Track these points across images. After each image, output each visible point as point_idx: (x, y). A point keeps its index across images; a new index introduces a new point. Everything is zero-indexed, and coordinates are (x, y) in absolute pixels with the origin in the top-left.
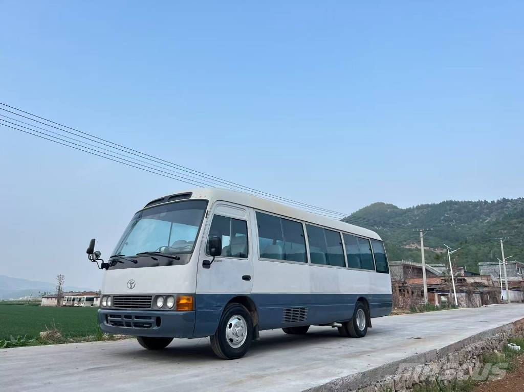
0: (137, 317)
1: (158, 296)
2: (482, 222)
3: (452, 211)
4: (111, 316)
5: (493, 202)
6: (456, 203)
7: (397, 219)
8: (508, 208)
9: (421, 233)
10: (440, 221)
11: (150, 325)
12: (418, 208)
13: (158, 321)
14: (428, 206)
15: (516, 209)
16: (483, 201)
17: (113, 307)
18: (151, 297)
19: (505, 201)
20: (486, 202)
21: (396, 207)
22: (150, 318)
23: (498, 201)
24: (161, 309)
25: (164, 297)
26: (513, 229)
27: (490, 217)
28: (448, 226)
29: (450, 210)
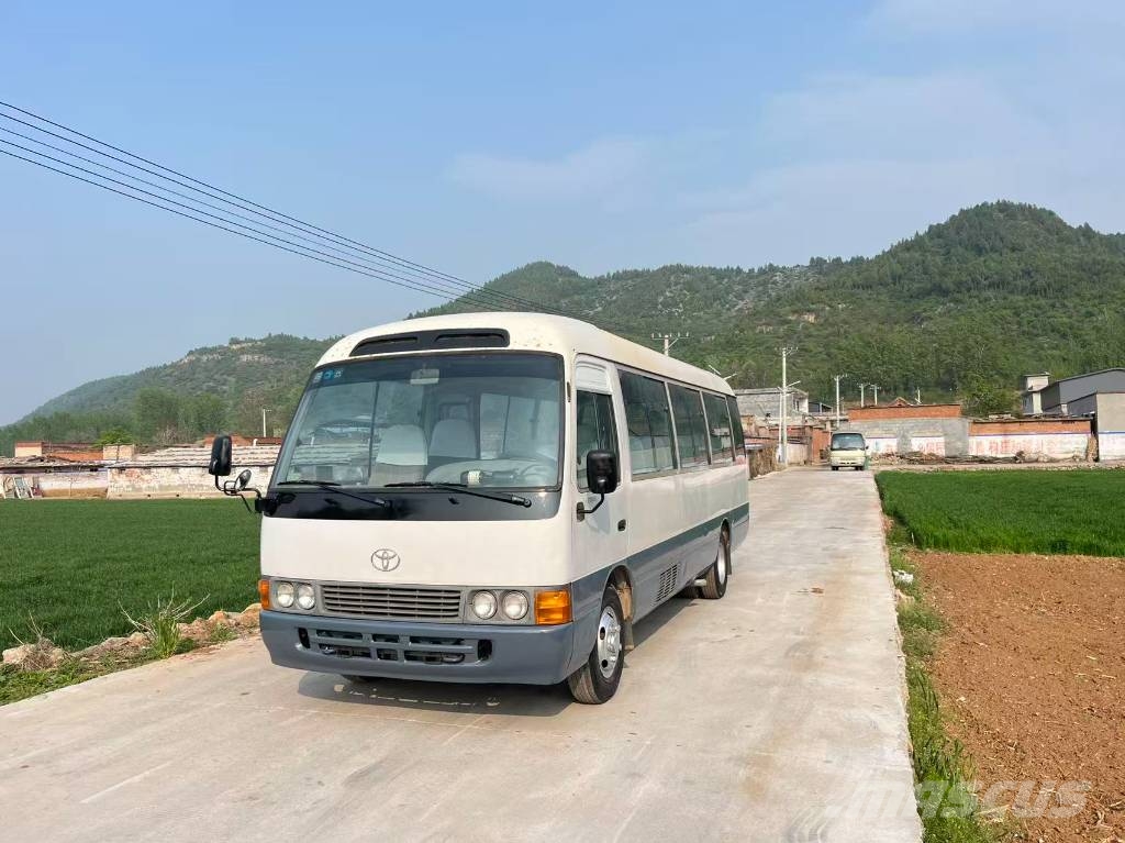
0: (414, 639)
1: (477, 592)
2: (729, 309)
3: (679, 287)
4: (319, 632)
5: (752, 271)
6: (688, 270)
7: (576, 297)
8: (775, 283)
9: (667, 341)
10: (655, 308)
11: (462, 656)
12: (617, 277)
13: (485, 648)
14: (636, 274)
15: (788, 286)
16: (735, 268)
17: (323, 612)
18: (459, 592)
19: (772, 269)
20: (739, 271)
21: (575, 274)
22: (458, 642)
23: (760, 269)
24: (489, 622)
25: (498, 594)
26: (782, 325)
27: (742, 300)
28: (670, 315)
29: (676, 284)
